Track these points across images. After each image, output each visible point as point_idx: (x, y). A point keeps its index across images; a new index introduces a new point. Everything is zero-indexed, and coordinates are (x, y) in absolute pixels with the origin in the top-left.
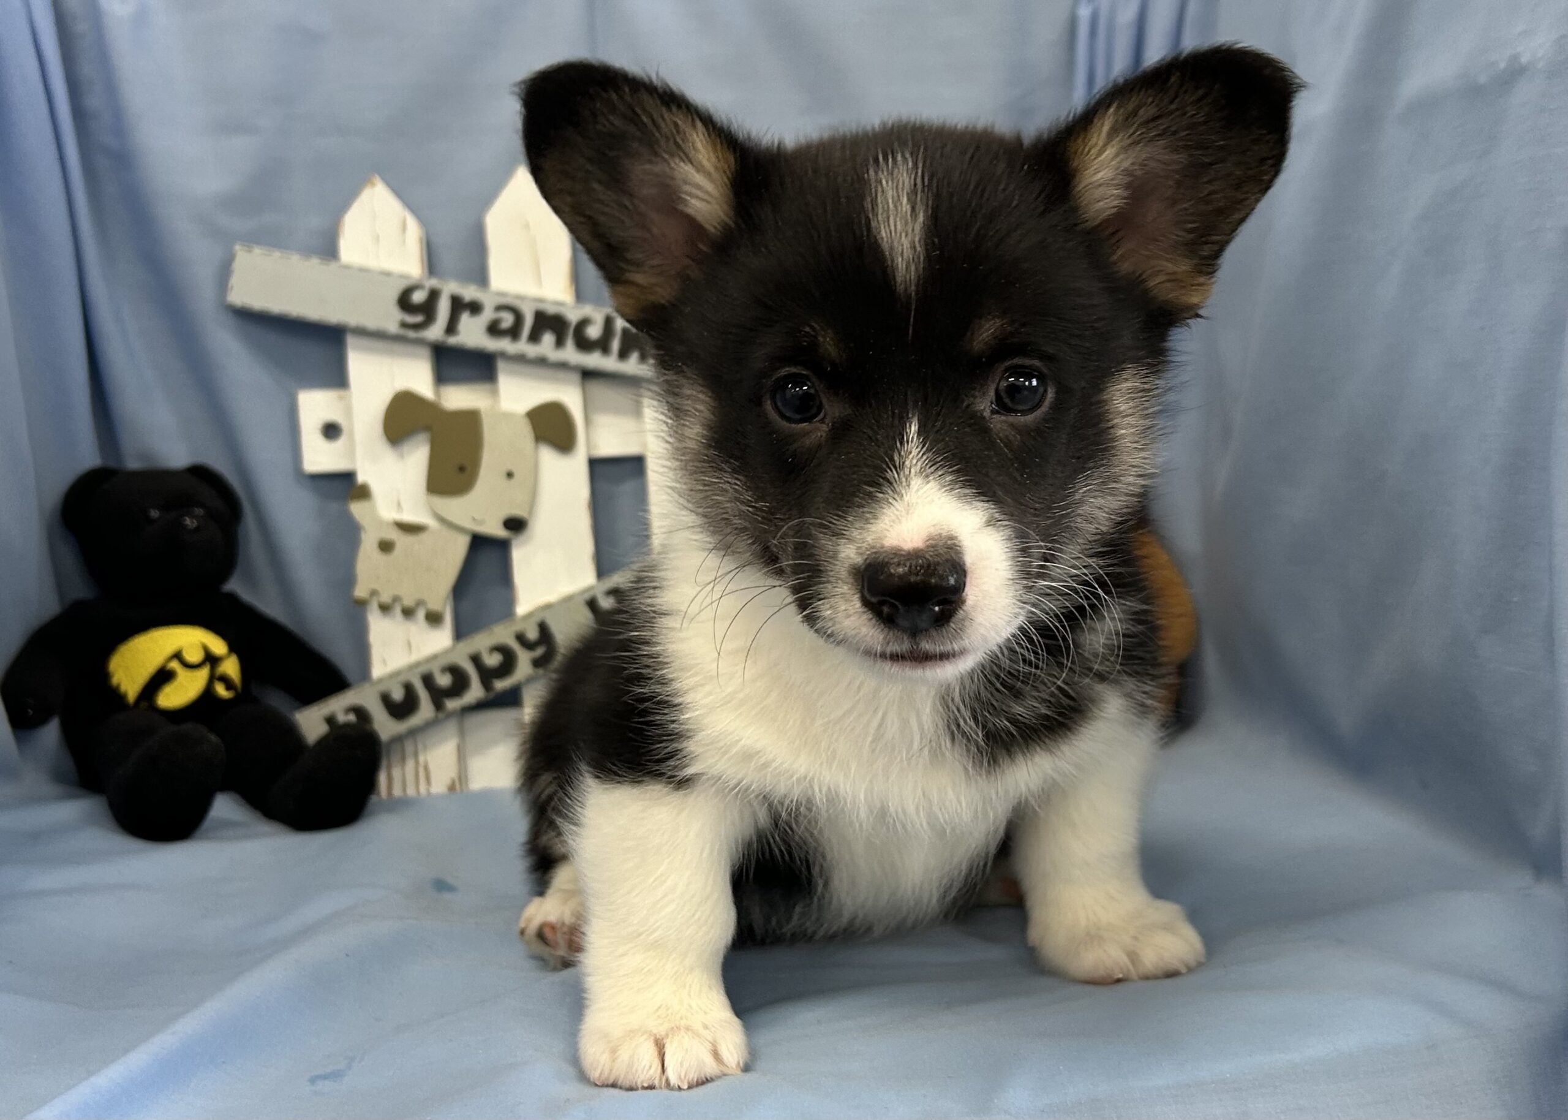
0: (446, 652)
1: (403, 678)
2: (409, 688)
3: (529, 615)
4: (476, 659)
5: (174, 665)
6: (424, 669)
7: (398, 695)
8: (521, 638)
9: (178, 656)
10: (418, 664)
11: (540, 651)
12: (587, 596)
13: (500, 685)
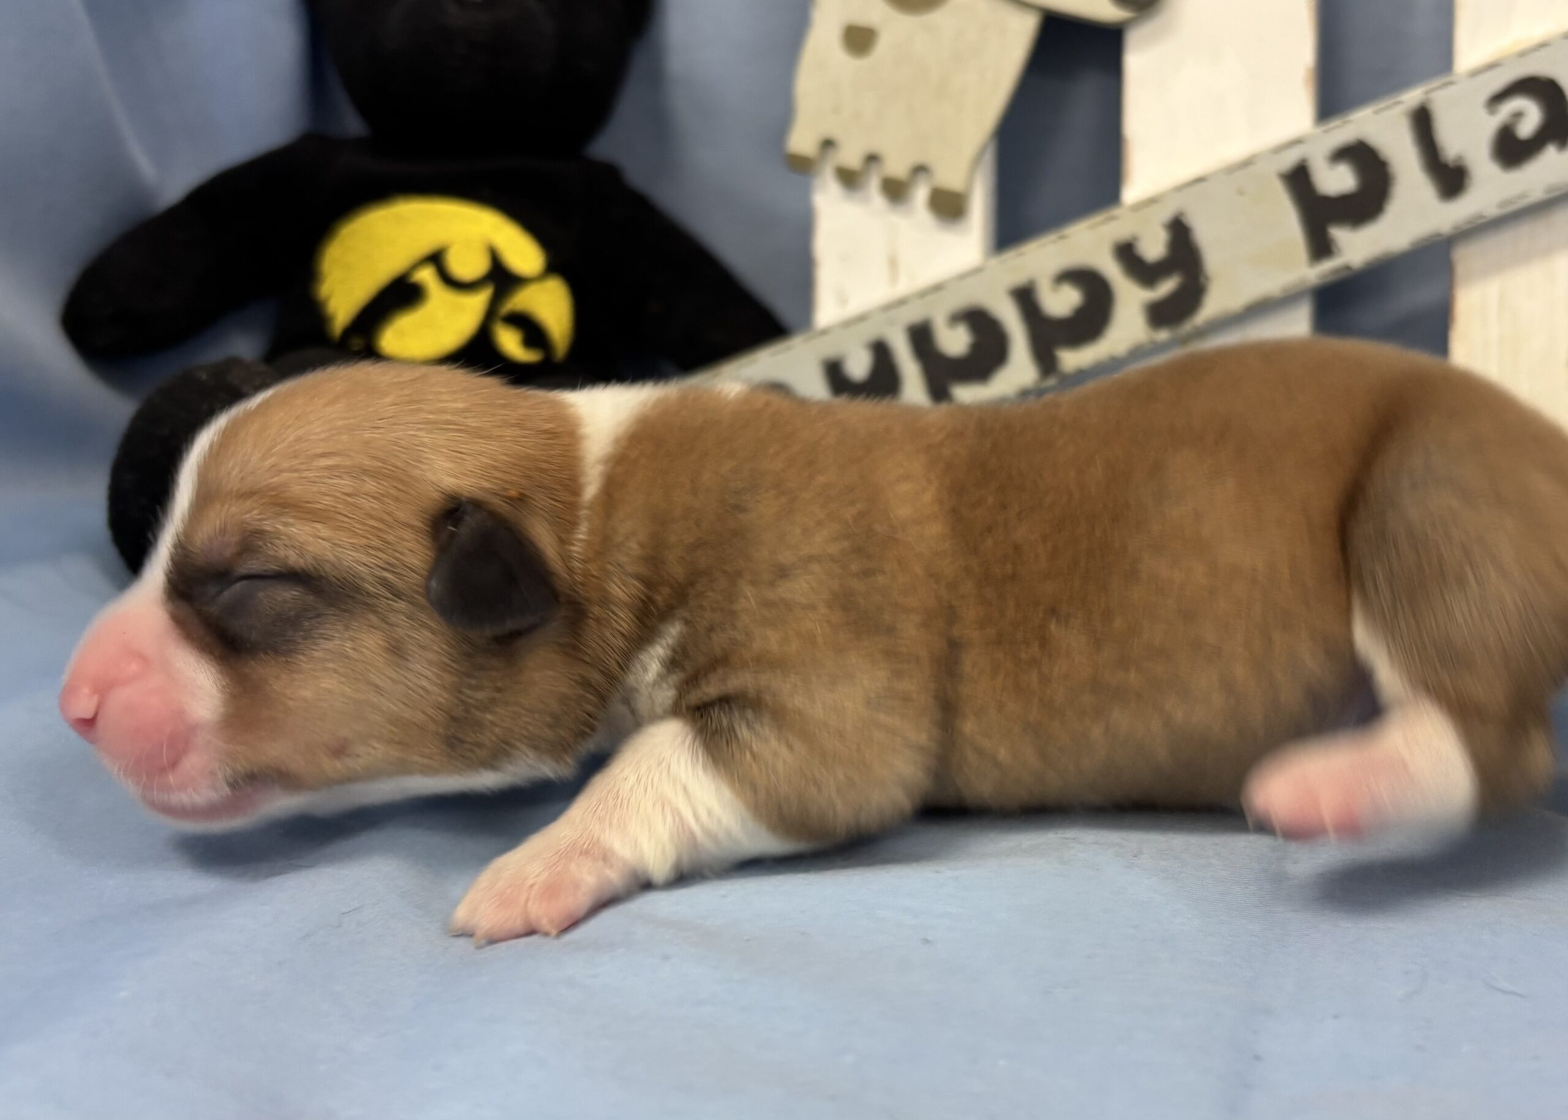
0: (963, 276)
1: (870, 331)
2: (881, 351)
3: (1152, 201)
4: (1025, 297)
5: (426, 276)
6: (913, 314)
7: (859, 366)
8: (1127, 253)
9: (436, 259)
10: (901, 302)
11: (1167, 287)
12: (1288, 160)
13: (1071, 359)
